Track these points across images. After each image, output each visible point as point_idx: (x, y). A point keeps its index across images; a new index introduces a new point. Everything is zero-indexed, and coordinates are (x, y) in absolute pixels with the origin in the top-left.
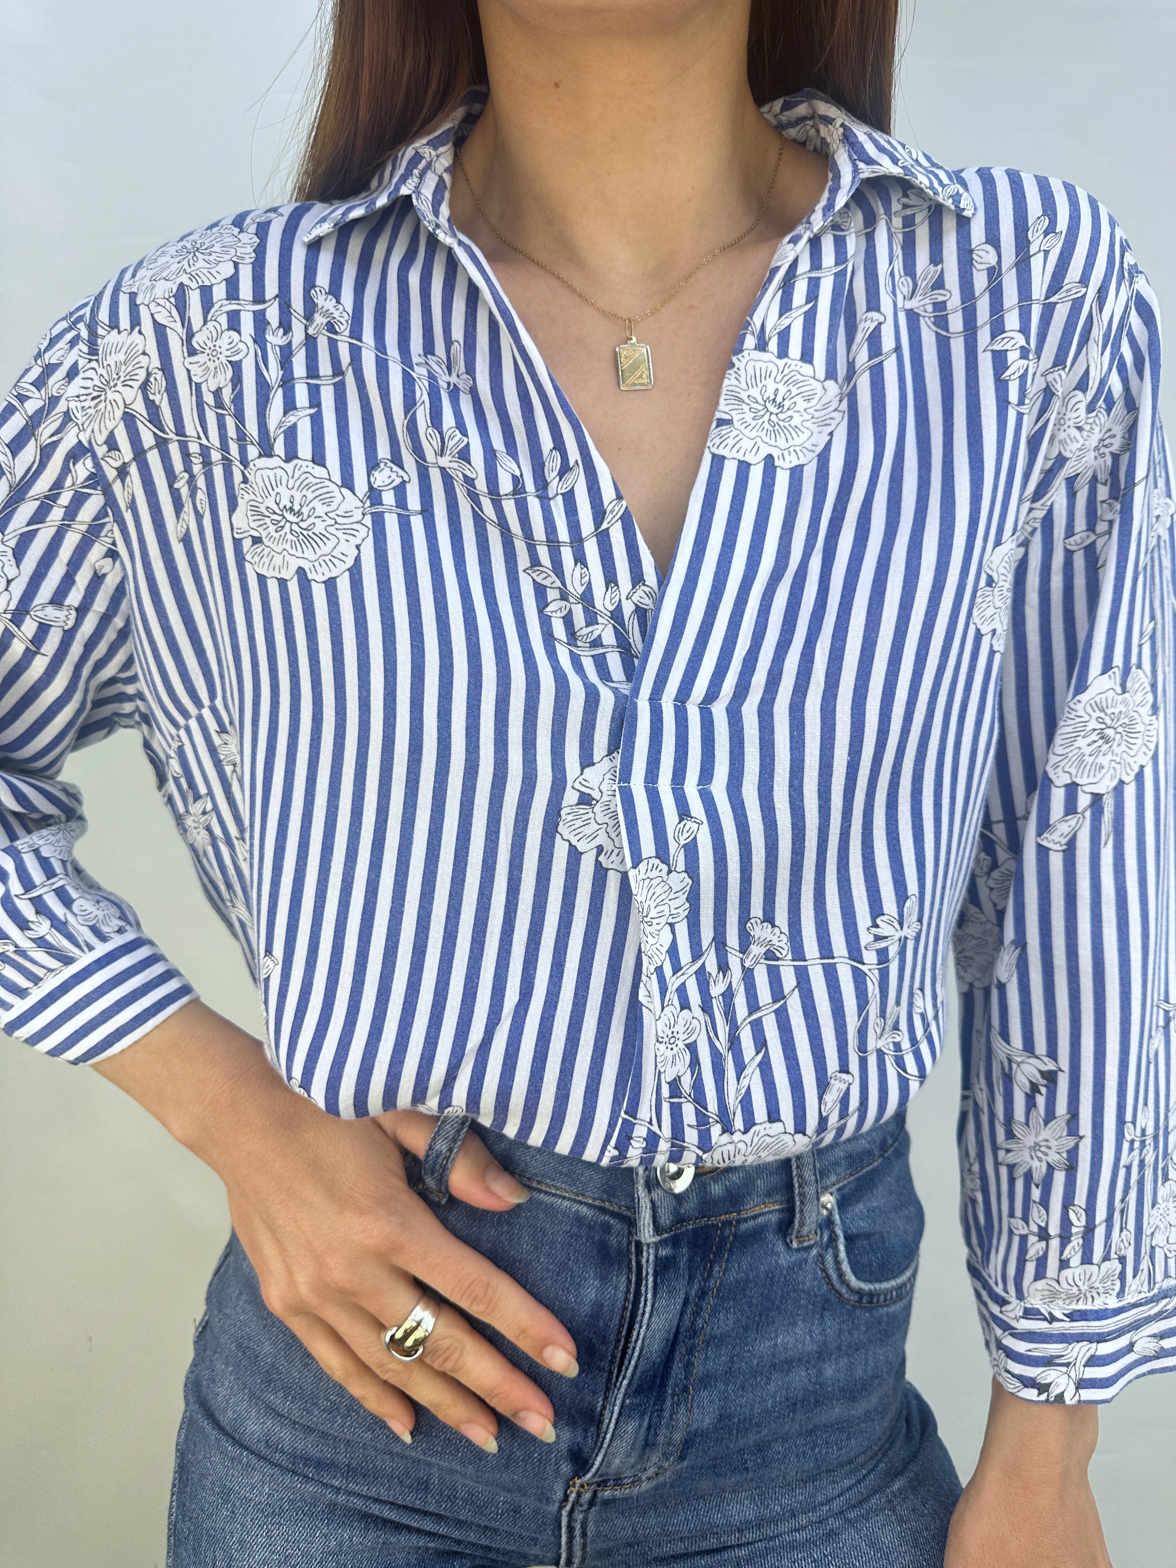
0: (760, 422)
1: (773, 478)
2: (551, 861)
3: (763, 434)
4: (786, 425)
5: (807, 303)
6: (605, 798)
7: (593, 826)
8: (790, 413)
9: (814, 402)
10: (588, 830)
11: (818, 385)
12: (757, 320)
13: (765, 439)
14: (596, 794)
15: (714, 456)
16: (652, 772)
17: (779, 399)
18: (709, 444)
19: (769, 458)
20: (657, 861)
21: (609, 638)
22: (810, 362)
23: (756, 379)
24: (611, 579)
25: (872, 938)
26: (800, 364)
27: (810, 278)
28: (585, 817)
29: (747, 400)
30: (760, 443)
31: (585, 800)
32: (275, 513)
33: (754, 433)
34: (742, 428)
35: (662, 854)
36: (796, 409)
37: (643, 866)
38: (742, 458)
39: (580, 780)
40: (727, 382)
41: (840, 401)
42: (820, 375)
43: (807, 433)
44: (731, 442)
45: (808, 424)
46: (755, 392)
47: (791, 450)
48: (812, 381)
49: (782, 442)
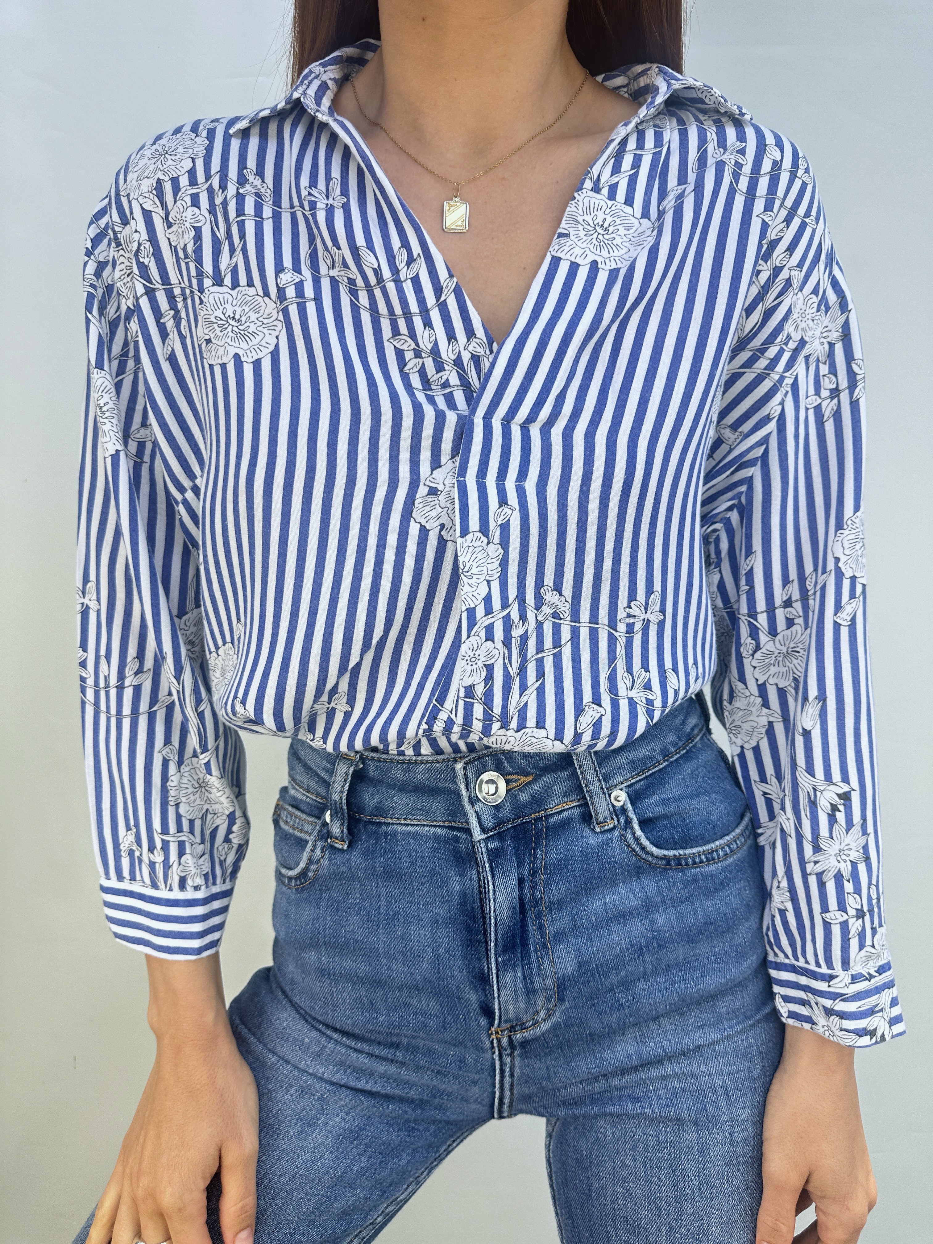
0: (590, 238)
1: (596, 276)
2: (407, 538)
3: (591, 247)
4: (610, 243)
5: (632, 169)
6: (448, 489)
7: (438, 510)
8: (613, 235)
9: (633, 231)
10: (434, 514)
11: (636, 221)
12: (595, 171)
13: (592, 250)
14: (441, 487)
15: (553, 256)
16: (482, 471)
17: (606, 225)
18: (551, 248)
19: (594, 263)
20: (480, 535)
21: (454, 380)
22: (631, 205)
23: (589, 210)
24: (451, 335)
25: (625, 615)
26: (624, 206)
27: (635, 154)
28: (433, 503)
29: (582, 222)
30: (588, 252)
31: (433, 491)
32: (221, 319)
33: (584, 245)
34: (576, 240)
35: (484, 529)
36: (618, 233)
37: (469, 537)
38: (573, 260)
39: (430, 478)
40: (568, 209)
41: (652, 231)
42: (638, 215)
43: (625, 250)
44: (567, 248)
45: (626, 244)
46: (588, 218)
47: (612, 259)
48: (632, 218)
49: (605, 253)
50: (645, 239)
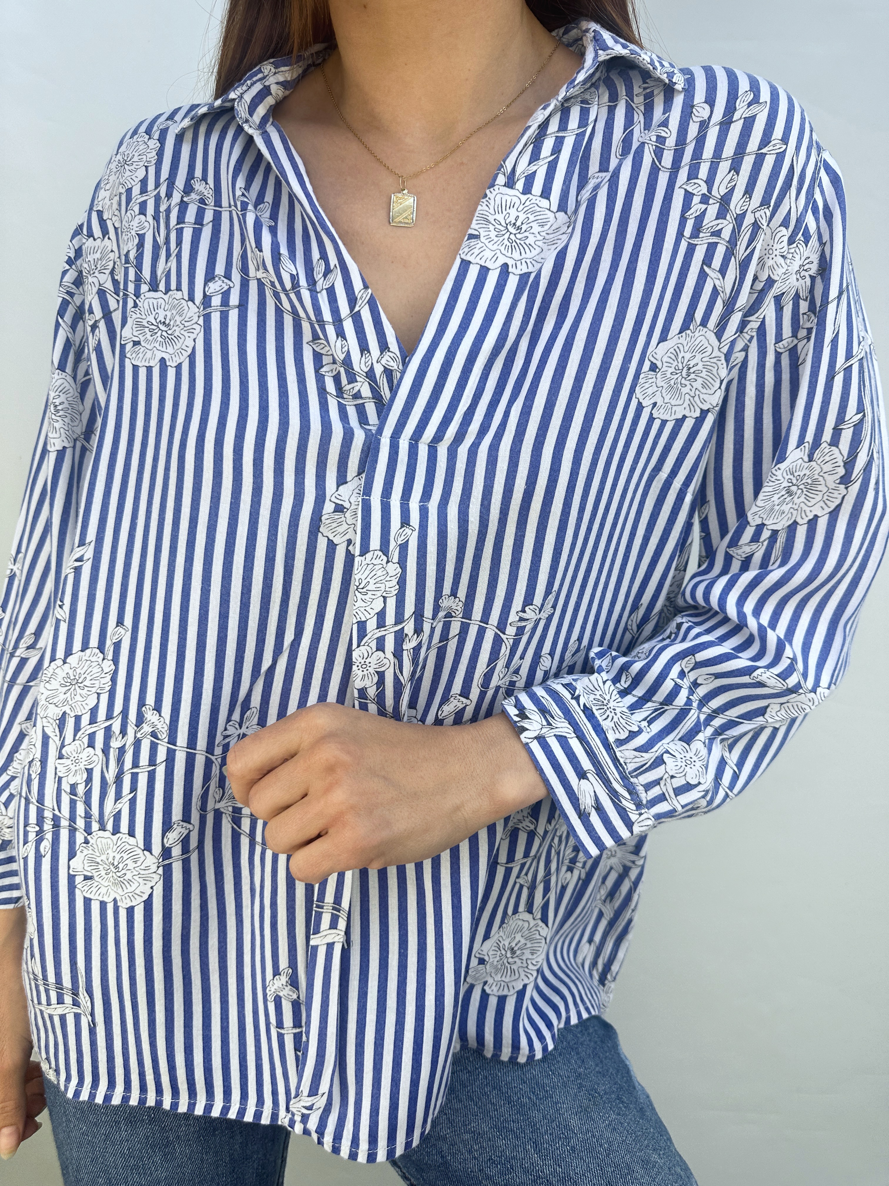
0: (501, 239)
1: (506, 281)
2: (315, 551)
3: (502, 248)
4: (522, 243)
5: (552, 155)
6: (353, 507)
7: (345, 527)
8: (526, 234)
9: (546, 227)
10: (341, 529)
11: (551, 216)
12: (509, 165)
13: (503, 251)
14: (346, 504)
15: (463, 260)
16: (387, 490)
17: (518, 223)
18: (461, 252)
19: (505, 266)
20: (380, 553)
21: (366, 392)
22: (548, 198)
23: (501, 208)
24: (364, 348)
25: (517, 618)
26: (540, 199)
27: (556, 137)
28: (339, 520)
29: (493, 222)
30: (499, 254)
31: (339, 509)
32: (153, 324)
33: (495, 247)
34: (486, 242)
35: (385, 548)
36: (531, 231)
37: (369, 556)
38: (483, 264)
39: (336, 494)
40: (480, 208)
41: (568, 227)
42: (554, 208)
43: (538, 250)
44: (476, 251)
45: (540, 243)
46: (500, 217)
47: (523, 261)
48: (547, 212)
49: (516, 255)
50: (560, 237)
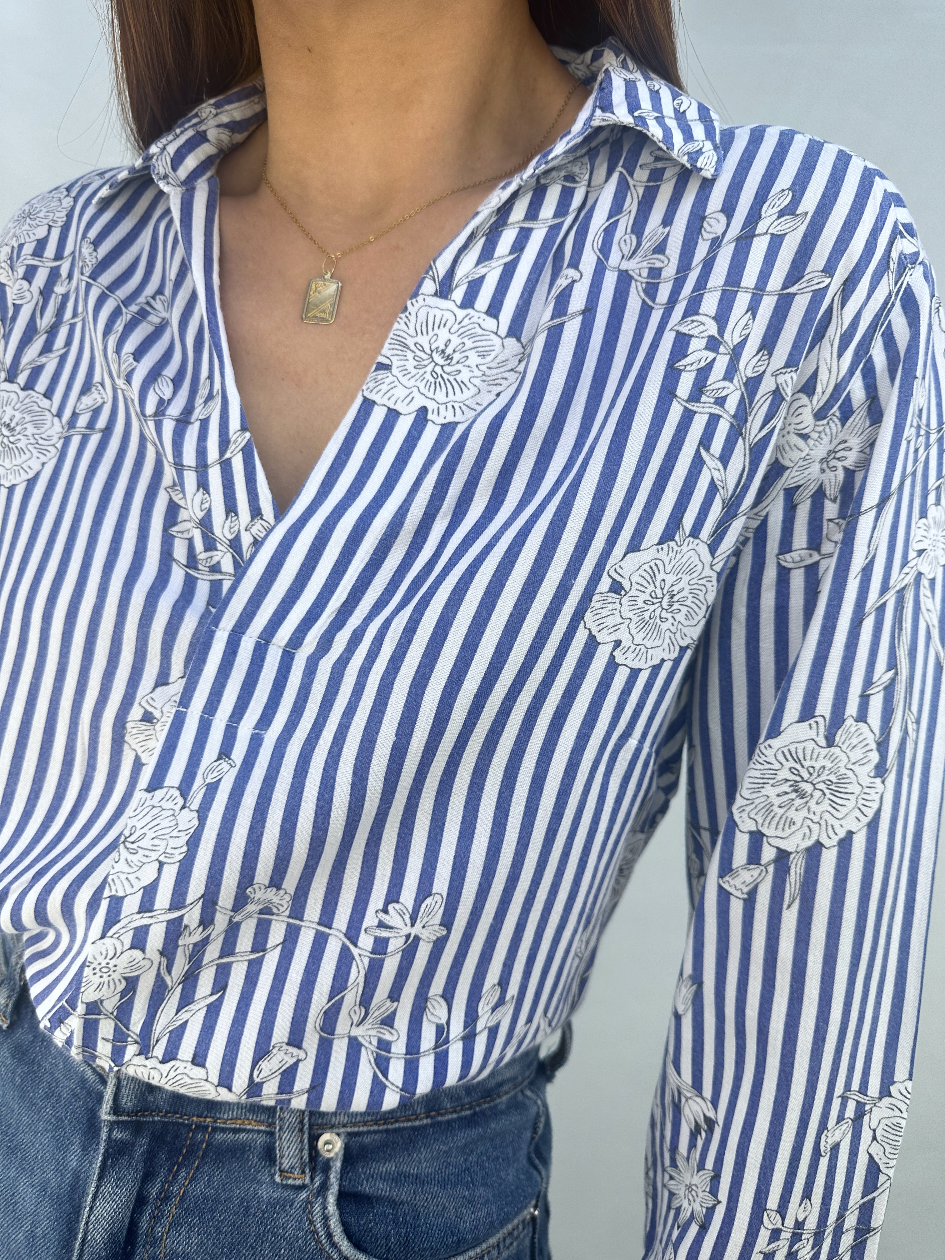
0: (421, 371)
1: (421, 432)
3: (421, 386)
4: (451, 379)
5: (510, 254)
6: (165, 719)
7: (155, 742)
8: (459, 367)
9: (489, 359)
10: (150, 745)
11: (497, 342)
13: (422, 390)
14: (157, 714)
15: (365, 399)
16: (212, 704)
17: (449, 351)
18: (363, 387)
19: (424, 412)
20: (177, 793)
21: (227, 565)
22: (496, 316)
24: (231, 508)
26: (484, 316)
27: (521, 227)
29: (413, 347)
30: (416, 393)
31: (148, 717)
33: (412, 383)
34: (400, 375)
35: (185, 786)
36: (467, 363)
37: (160, 793)
38: (392, 407)
39: (148, 698)
40: (396, 326)
41: (520, 361)
42: (503, 331)
43: (474, 390)
44: (384, 388)
45: (477, 381)
46: (424, 340)
47: (450, 406)
48: (493, 336)
49: (440, 396)
50: (506, 375)
